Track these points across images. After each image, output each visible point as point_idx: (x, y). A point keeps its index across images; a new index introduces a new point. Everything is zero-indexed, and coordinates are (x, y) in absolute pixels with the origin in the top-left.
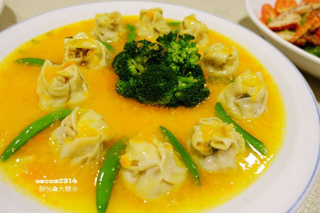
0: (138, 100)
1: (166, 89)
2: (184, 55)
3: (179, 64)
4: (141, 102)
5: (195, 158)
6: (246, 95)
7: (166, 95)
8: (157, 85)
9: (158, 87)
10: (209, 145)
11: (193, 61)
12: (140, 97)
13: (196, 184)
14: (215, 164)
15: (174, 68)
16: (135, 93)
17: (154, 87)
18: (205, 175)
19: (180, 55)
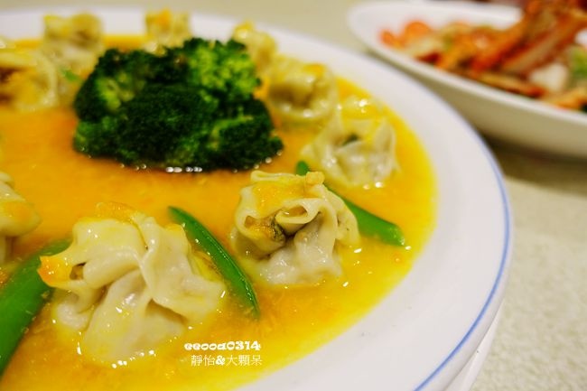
0: (120, 159)
1: (183, 130)
2: (226, 74)
3: (215, 92)
4: (129, 163)
5: (248, 264)
6: (353, 138)
7: (184, 142)
8: (161, 119)
9: (162, 124)
10: (273, 223)
11: (244, 85)
12: (124, 152)
13: (248, 316)
14: (293, 269)
15: (207, 99)
16: (113, 145)
17: (153, 123)
18: (271, 296)
19: (216, 74)
